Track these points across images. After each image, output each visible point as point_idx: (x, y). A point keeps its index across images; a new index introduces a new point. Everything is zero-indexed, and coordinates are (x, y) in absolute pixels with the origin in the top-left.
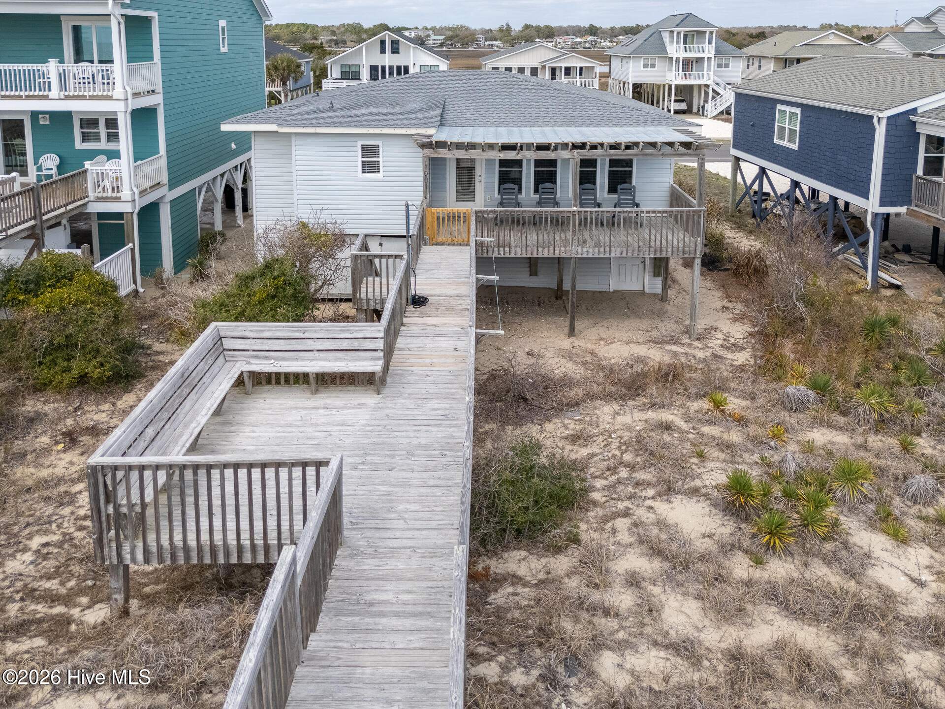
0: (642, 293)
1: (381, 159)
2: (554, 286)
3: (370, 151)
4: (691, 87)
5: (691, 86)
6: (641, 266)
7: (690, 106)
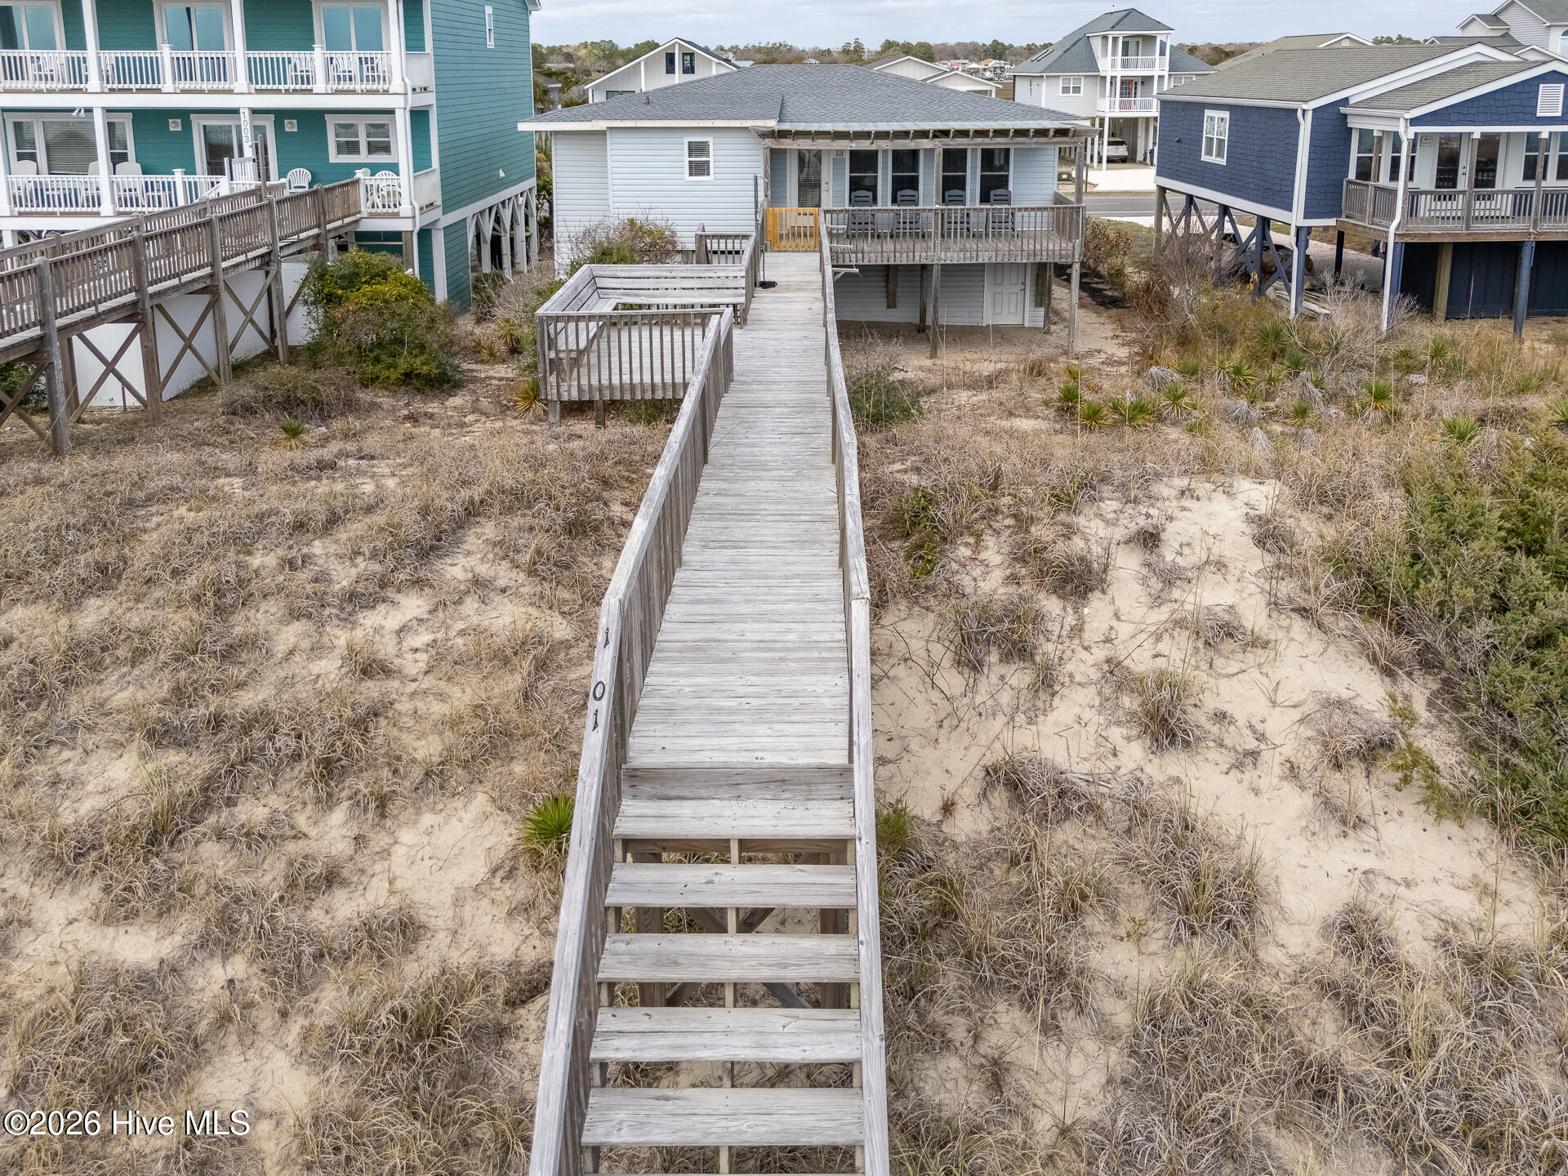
0: (1021, 327)
1: (711, 159)
2: (917, 320)
3: (697, 149)
4: (1134, 122)
5: (1136, 120)
6: (1021, 295)
7: (1133, 151)
